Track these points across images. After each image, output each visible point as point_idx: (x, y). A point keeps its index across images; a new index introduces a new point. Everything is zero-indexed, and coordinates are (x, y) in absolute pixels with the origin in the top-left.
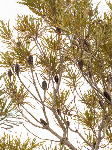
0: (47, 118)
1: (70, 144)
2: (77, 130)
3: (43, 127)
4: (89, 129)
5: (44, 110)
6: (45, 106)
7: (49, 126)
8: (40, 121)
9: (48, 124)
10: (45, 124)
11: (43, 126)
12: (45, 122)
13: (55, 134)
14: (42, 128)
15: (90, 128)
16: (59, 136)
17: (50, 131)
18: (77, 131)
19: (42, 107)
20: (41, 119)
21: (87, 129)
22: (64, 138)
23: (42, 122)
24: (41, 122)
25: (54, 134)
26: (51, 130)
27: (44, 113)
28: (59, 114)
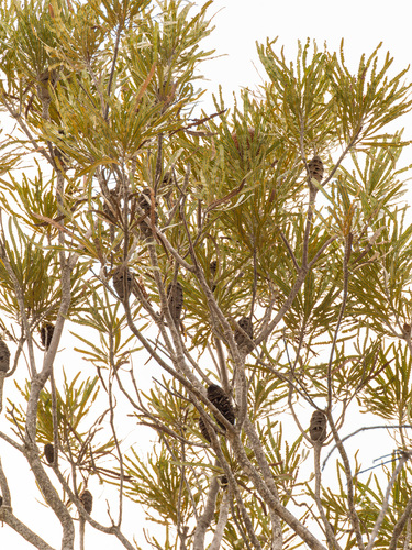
2: (116, 524)
9: (8, 503)
15: (170, 520)
18: (114, 530)
21: (159, 522)
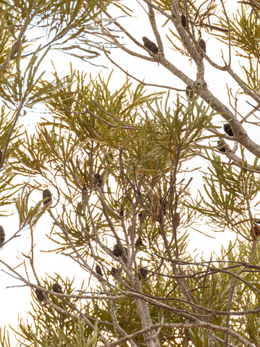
0: (159, 36)
1: (212, 96)
3: (149, 56)
4: (250, 58)
5: (152, 17)
6: (154, 10)
7: (163, 55)
8: (143, 43)
10: (154, 50)
11: (150, 54)
12: (153, 44)
13: (177, 73)
14: (148, 59)
16: (186, 77)
17: (166, 66)
19: (148, 10)
20: (145, 39)
22: (199, 84)
23: (148, 45)
24: (146, 45)
25: (175, 74)
26: (169, 64)
27: (152, 23)
28: (186, 27)
